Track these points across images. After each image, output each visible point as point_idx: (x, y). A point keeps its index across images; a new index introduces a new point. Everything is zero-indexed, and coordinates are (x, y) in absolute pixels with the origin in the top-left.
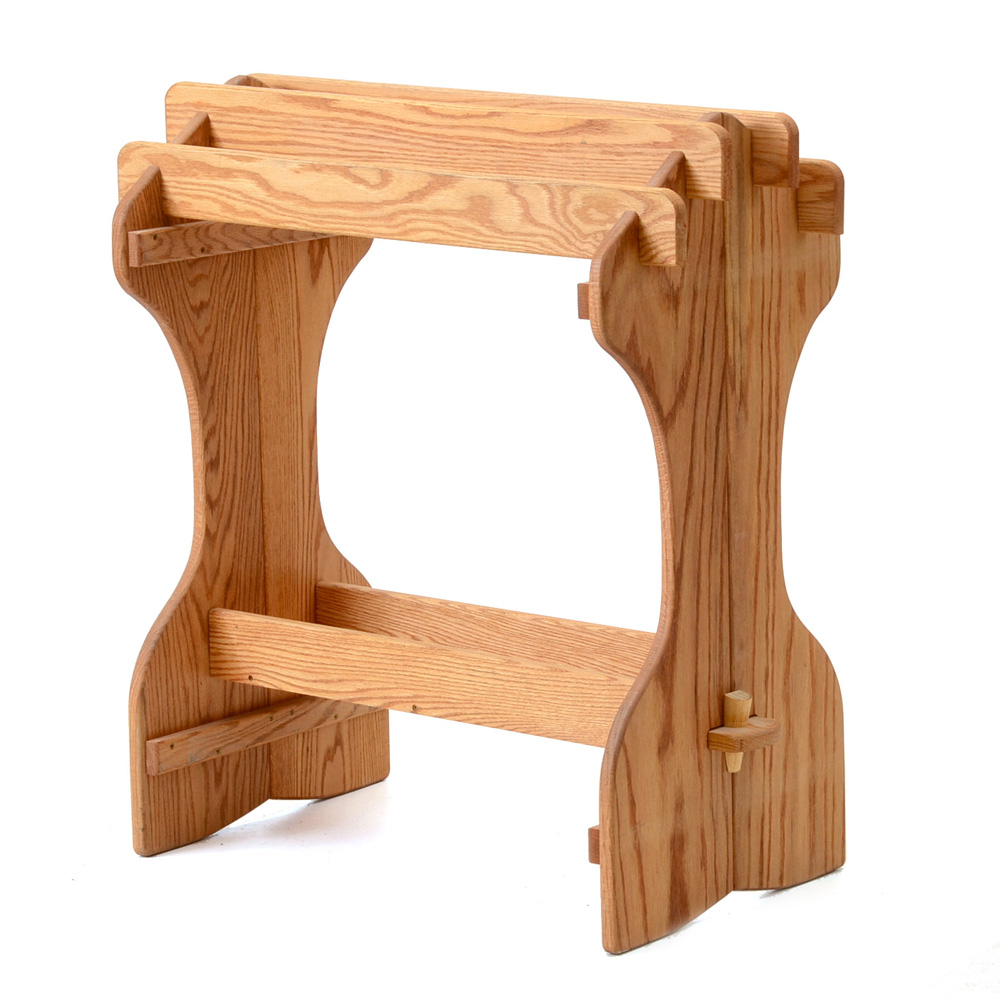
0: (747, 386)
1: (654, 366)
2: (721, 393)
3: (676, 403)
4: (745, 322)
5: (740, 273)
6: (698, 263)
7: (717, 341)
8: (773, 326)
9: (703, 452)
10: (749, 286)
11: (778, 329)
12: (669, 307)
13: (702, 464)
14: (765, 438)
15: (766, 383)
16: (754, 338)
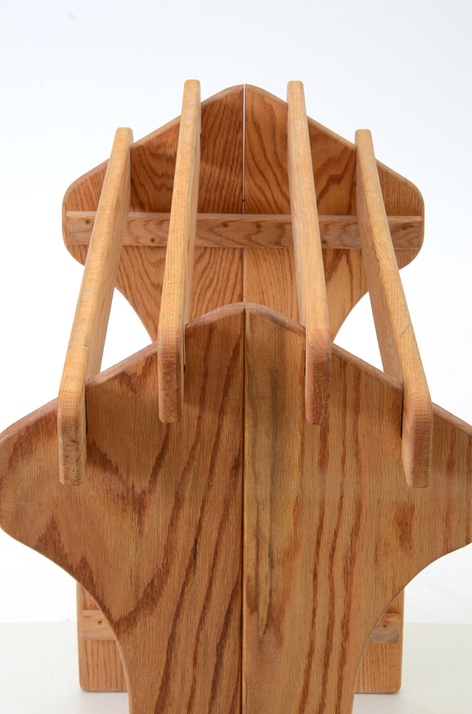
0: (282, 611)
1: (93, 567)
2: (229, 612)
3: (137, 609)
4: (281, 543)
5: (272, 490)
6: (186, 470)
7: (222, 556)
8: (339, 555)
9: (189, 665)
10: (292, 506)
11: (351, 560)
12: (124, 510)
13: (189, 677)
14: (317, 669)
15: (322, 613)
16: (299, 561)
